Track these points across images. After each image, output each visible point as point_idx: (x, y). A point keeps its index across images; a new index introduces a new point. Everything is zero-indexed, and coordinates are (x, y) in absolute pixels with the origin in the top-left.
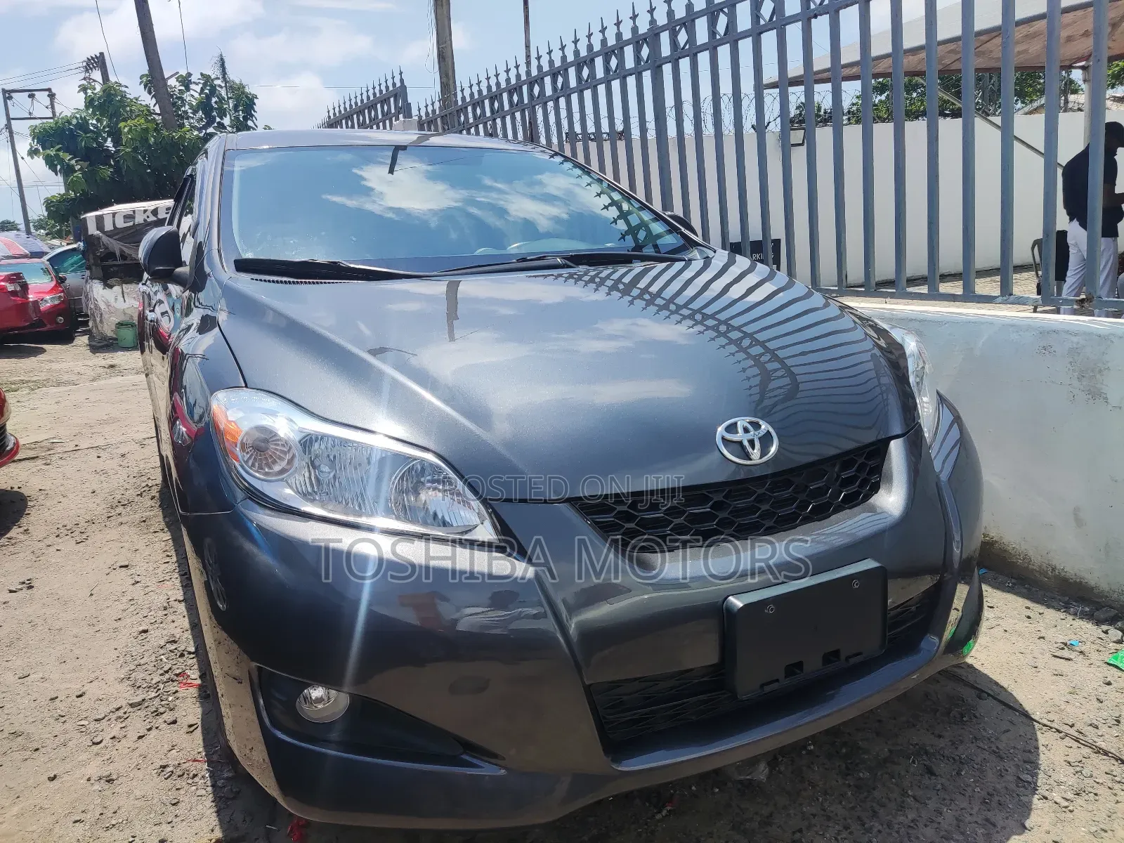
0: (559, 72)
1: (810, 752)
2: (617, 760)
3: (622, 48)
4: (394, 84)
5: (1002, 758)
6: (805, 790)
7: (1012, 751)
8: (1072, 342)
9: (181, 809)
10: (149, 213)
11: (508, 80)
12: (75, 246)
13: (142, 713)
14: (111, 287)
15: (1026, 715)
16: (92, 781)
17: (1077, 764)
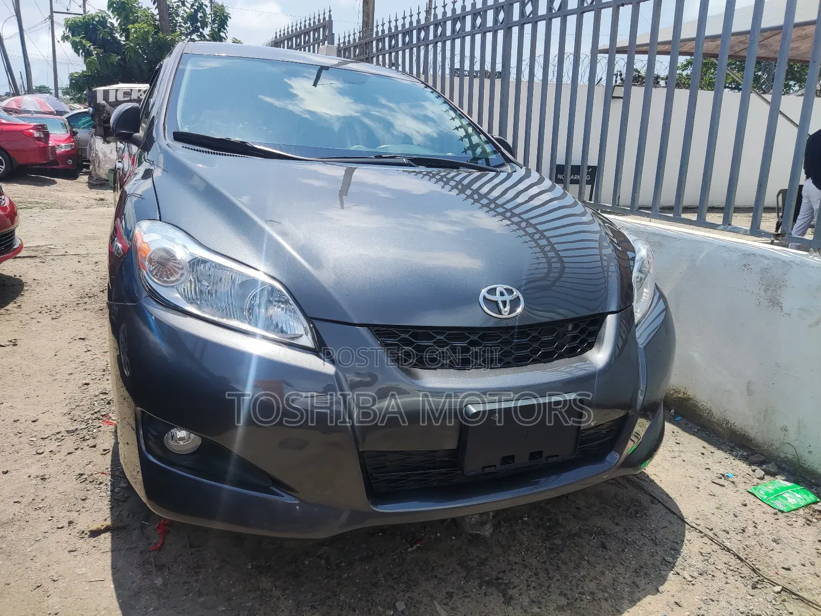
0: (440, 23)
1: (524, 522)
2: (375, 504)
3: (486, 11)
4: (324, 19)
5: (656, 544)
6: (515, 546)
7: (664, 540)
8: (764, 264)
9: (88, 504)
10: (142, 92)
11: (404, 25)
12: (86, 110)
13: (74, 438)
14: (108, 142)
15: (682, 519)
16: (31, 478)
17: (706, 555)
